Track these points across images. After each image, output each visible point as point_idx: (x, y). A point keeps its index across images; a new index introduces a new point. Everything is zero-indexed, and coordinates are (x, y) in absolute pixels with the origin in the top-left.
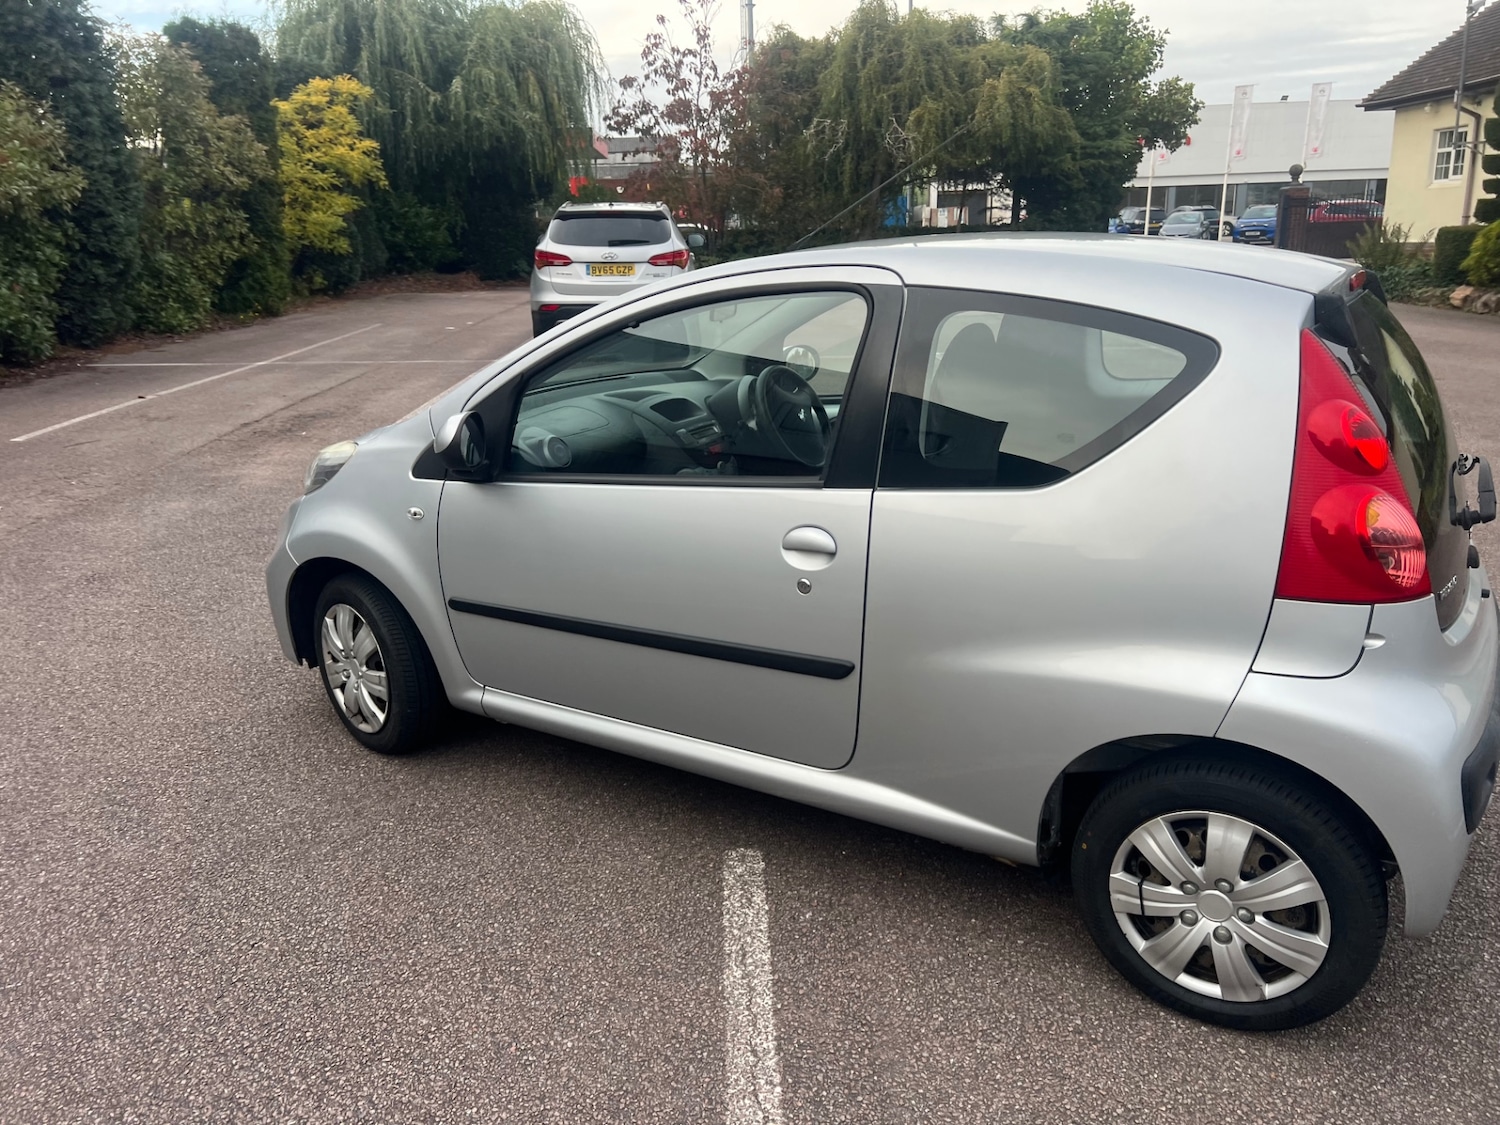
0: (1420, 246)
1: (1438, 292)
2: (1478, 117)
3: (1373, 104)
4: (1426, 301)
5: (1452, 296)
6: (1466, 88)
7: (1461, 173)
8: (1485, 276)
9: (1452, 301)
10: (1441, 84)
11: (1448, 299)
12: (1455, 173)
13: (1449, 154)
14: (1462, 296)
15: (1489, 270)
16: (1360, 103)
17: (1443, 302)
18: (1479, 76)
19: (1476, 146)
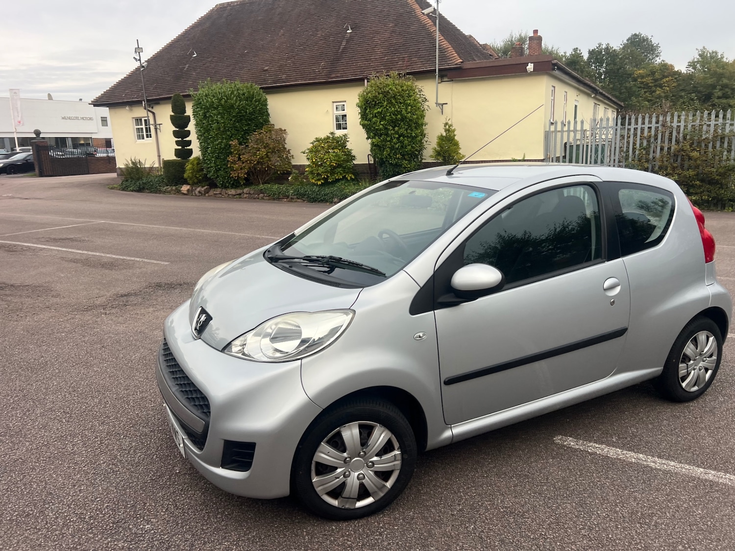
0: (151, 168)
1: (174, 188)
2: (153, 113)
3: (97, 103)
4: (169, 192)
5: (181, 189)
6: (148, 101)
7: (151, 137)
8: (196, 181)
9: (182, 192)
10: (133, 98)
11: (180, 191)
12: (147, 137)
13: (142, 129)
14: (186, 189)
15: (197, 178)
16: (91, 102)
17: (178, 192)
18: (152, 96)
19: (156, 126)
